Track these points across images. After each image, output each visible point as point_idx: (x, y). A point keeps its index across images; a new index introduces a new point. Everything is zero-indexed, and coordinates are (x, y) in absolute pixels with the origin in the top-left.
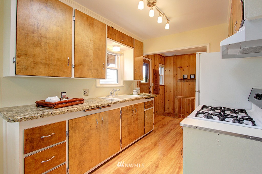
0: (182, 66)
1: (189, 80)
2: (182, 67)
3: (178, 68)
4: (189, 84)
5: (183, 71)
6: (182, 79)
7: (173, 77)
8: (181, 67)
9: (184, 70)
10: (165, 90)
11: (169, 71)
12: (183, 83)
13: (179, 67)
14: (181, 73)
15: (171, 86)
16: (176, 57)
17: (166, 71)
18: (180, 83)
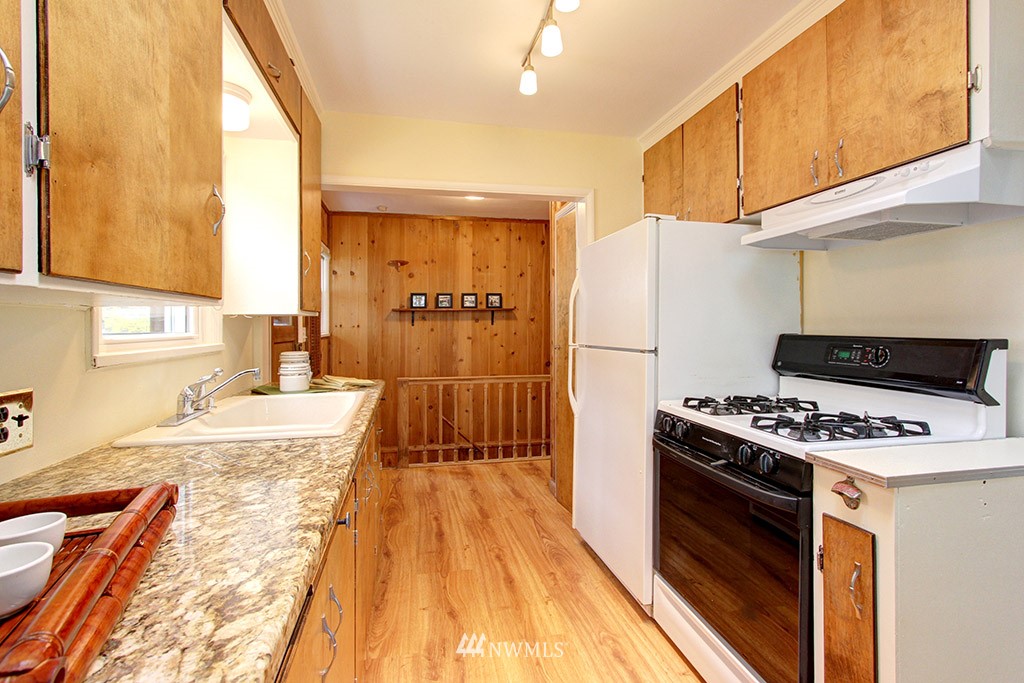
0: (405, 260)
1: (431, 315)
2: (407, 263)
3: (389, 264)
4: (432, 330)
5: (410, 280)
6: (405, 311)
7: (369, 300)
8: (403, 263)
9: (411, 276)
10: (333, 356)
11: (352, 273)
12: (408, 324)
13: (397, 262)
14: (402, 289)
15: (362, 337)
16: (381, 219)
17: (335, 273)
18: (399, 323)
